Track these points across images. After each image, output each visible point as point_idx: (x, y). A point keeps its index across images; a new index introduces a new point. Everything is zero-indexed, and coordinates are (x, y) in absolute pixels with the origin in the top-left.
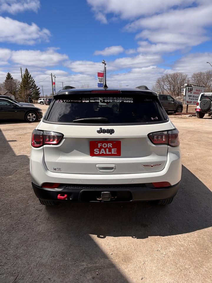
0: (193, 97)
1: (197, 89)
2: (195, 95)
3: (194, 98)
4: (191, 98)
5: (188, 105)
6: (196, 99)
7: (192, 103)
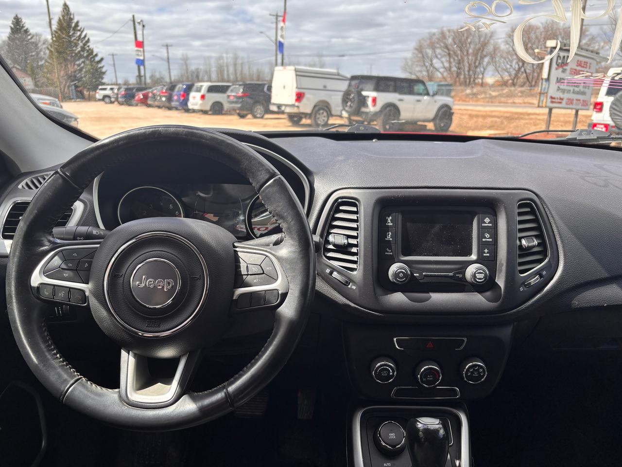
0: (569, 83)
2: (575, 78)
3: (569, 88)
4: (562, 87)
5: (551, 110)
6: (574, 92)
7: (564, 104)
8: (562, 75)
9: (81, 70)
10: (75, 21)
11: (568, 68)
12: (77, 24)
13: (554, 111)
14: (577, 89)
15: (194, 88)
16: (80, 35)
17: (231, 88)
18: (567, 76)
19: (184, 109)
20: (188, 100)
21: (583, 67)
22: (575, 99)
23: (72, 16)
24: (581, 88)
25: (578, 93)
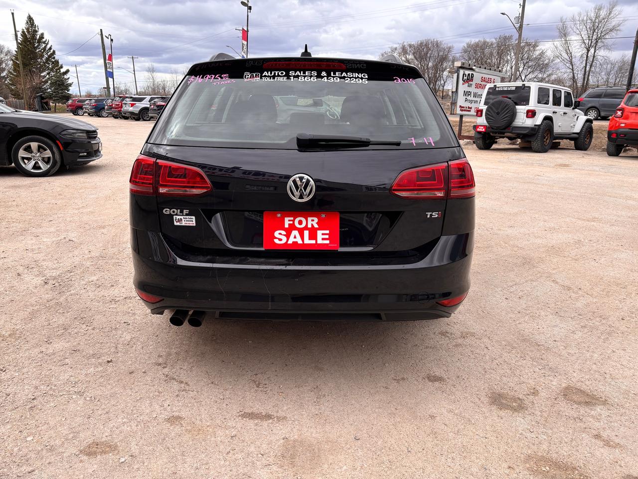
9: (46, 82)
10: (39, 33)
12: (42, 36)
16: (45, 47)
23: (37, 29)
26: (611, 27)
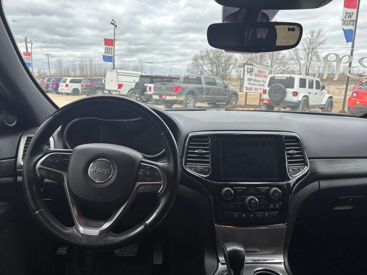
0: (255, 81)
1: (260, 69)
2: (258, 78)
3: (255, 83)
4: (251, 82)
5: (246, 93)
6: (258, 85)
7: (253, 91)
8: (251, 77)
11: (253, 73)
13: (248, 94)
14: (259, 83)
15: (62, 80)
17: (84, 81)
18: (253, 77)
19: (56, 92)
20: (58, 87)
21: (261, 73)
22: (259, 88)
24: (261, 83)
25: (260, 85)
26: (320, 42)
